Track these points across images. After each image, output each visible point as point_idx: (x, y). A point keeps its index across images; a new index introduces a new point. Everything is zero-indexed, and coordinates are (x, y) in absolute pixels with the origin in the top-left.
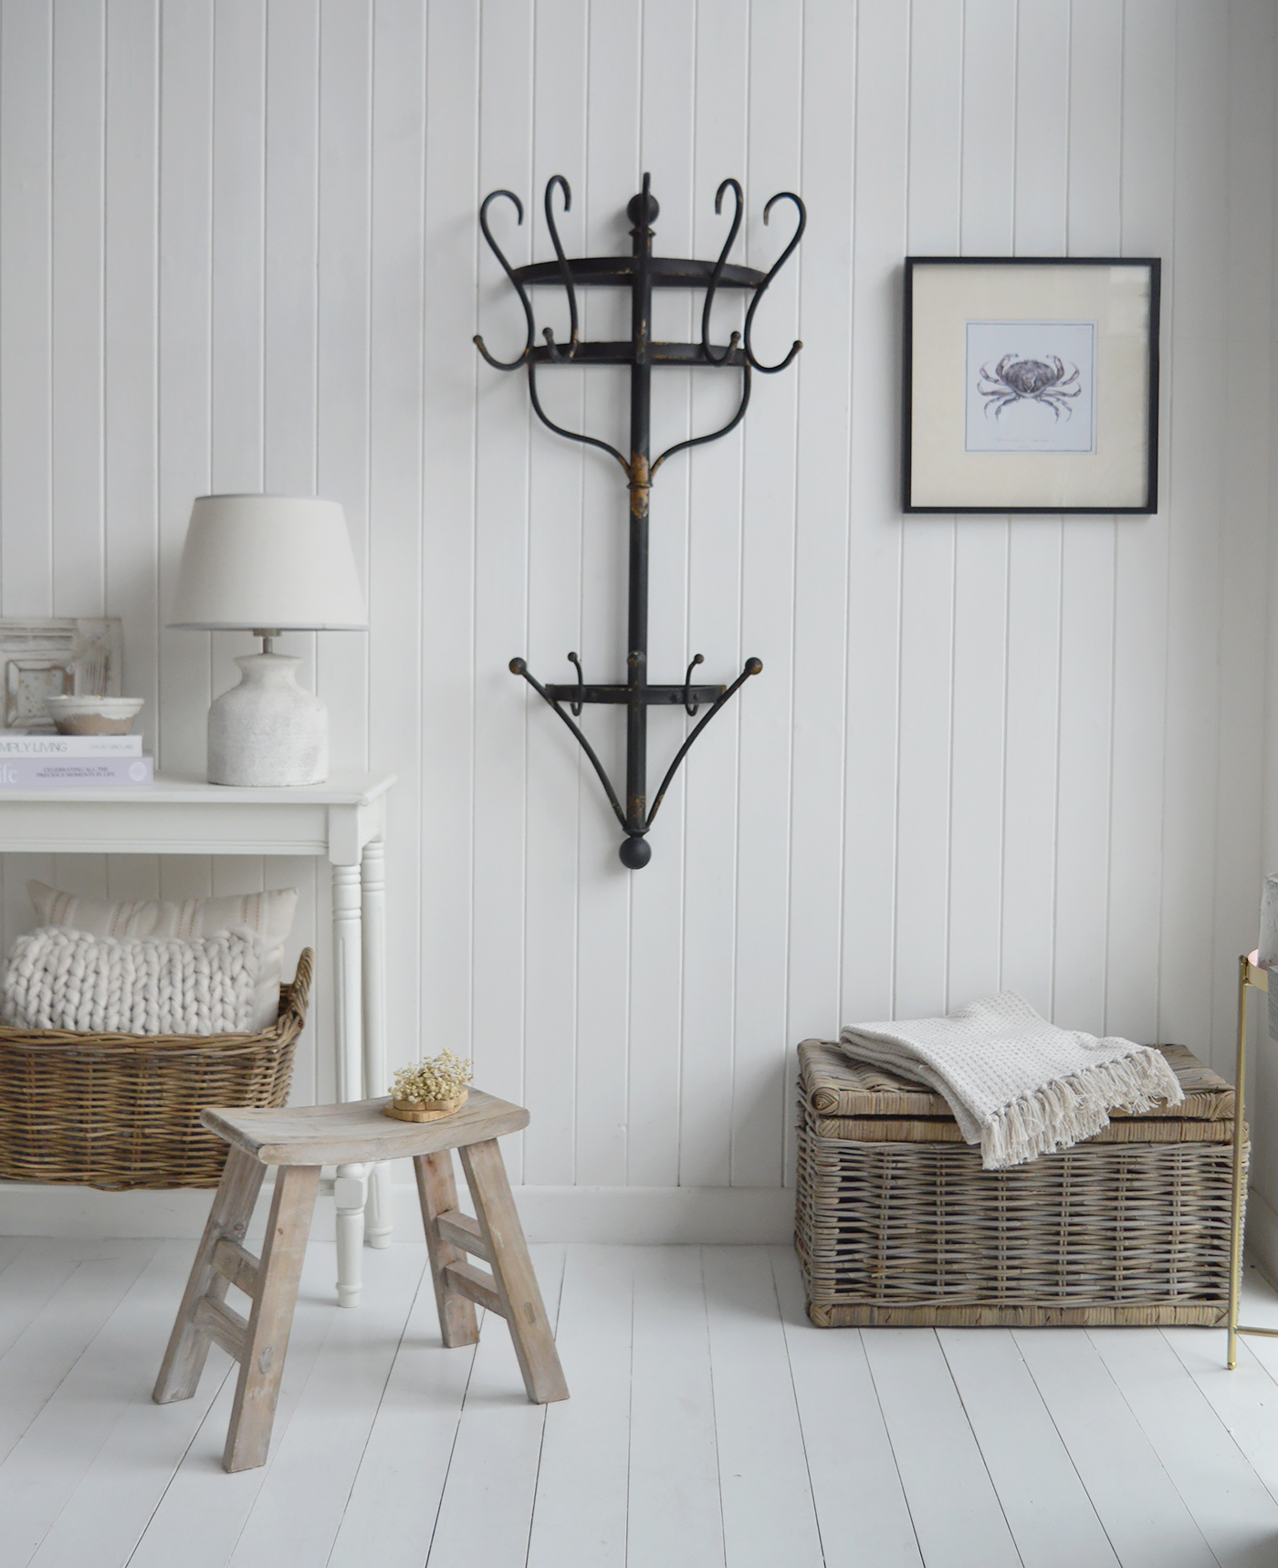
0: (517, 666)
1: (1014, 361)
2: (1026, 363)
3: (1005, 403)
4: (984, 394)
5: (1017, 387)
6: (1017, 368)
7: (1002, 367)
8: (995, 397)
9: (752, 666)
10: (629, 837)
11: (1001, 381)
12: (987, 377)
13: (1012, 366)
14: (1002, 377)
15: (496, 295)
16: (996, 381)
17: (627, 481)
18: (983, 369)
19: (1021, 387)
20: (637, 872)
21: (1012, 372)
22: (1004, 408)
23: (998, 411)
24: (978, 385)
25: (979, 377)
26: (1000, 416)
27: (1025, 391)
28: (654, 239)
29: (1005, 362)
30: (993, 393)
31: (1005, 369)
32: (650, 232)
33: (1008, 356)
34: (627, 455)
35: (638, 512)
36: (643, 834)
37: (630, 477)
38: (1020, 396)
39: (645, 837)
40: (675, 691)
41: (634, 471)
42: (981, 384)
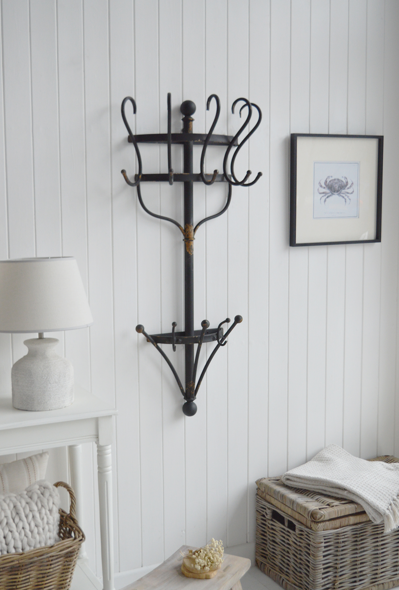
0: (139, 329)
1: (331, 179)
2: (335, 180)
3: (327, 197)
4: (320, 193)
5: (332, 190)
6: (332, 182)
7: (326, 182)
8: (324, 195)
9: (238, 319)
10: (186, 401)
11: (326, 188)
12: (321, 186)
13: (330, 181)
14: (326, 186)
16: (324, 188)
17: (182, 237)
18: (320, 183)
19: (333, 190)
20: (188, 418)
21: (330, 184)
22: (327, 199)
23: (325, 201)
24: (318, 189)
25: (319, 186)
26: (326, 203)
27: (335, 192)
28: (194, 122)
29: (328, 179)
30: (323, 193)
31: (328, 182)
32: (191, 119)
33: (329, 177)
34: (182, 224)
35: (191, 252)
36: (193, 400)
37: (184, 235)
38: (333, 194)
39: (194, 401)
40: (214, 335)
41: (187, 232)
42: (319, 189)
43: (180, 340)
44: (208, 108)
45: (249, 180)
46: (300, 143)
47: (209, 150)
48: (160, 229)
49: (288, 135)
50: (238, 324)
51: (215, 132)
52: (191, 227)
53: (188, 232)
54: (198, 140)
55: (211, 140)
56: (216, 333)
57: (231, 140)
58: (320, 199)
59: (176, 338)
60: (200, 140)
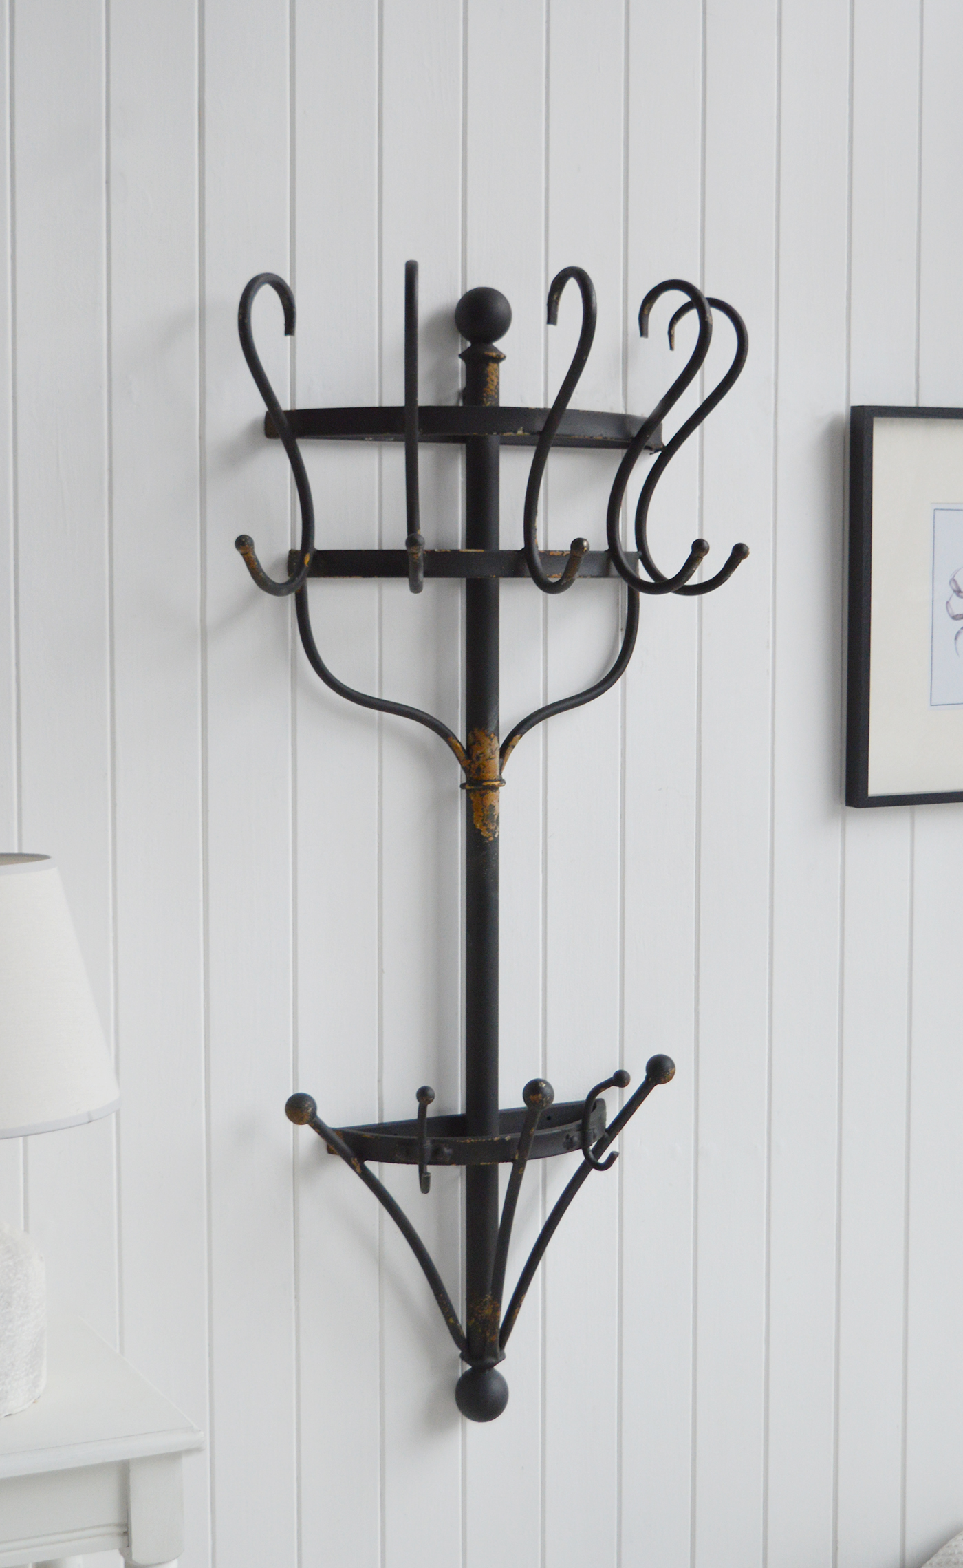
0: (299, 1108)
4: (955, 618)
9: (659, 1070)
10: (469, 1367)
12: (958, 591)
15: (235, 456)
17: (459, 775)
18: (953, 580)
20: (474, 1427)
24: (948, 603)
25: (948, 591)
28: (503, 366)
32: (494, 354)
34: (460, 732)
35: (488, 830)
36: (496, 1364)
37: (466, 770)
39: (499, 1368)
40: (569, 1131)
41: (474, 758)
42: (951, 603)
43: (446, 1151)
44: (551, 318)
45: (701, 569)
46: (885, 438)
47: (559, 464)
48: (380, 743)
49: (843, 411)
50: (658, 1089)
51: (576, 402)
52: (491, 739)
53: (478, 758)
54: (515, 432)
55: (562, 429)
56: (580, 1122)
57: (635, 433)
58: (954, 638)
59: (433, 1142)
60: (524, 431)
